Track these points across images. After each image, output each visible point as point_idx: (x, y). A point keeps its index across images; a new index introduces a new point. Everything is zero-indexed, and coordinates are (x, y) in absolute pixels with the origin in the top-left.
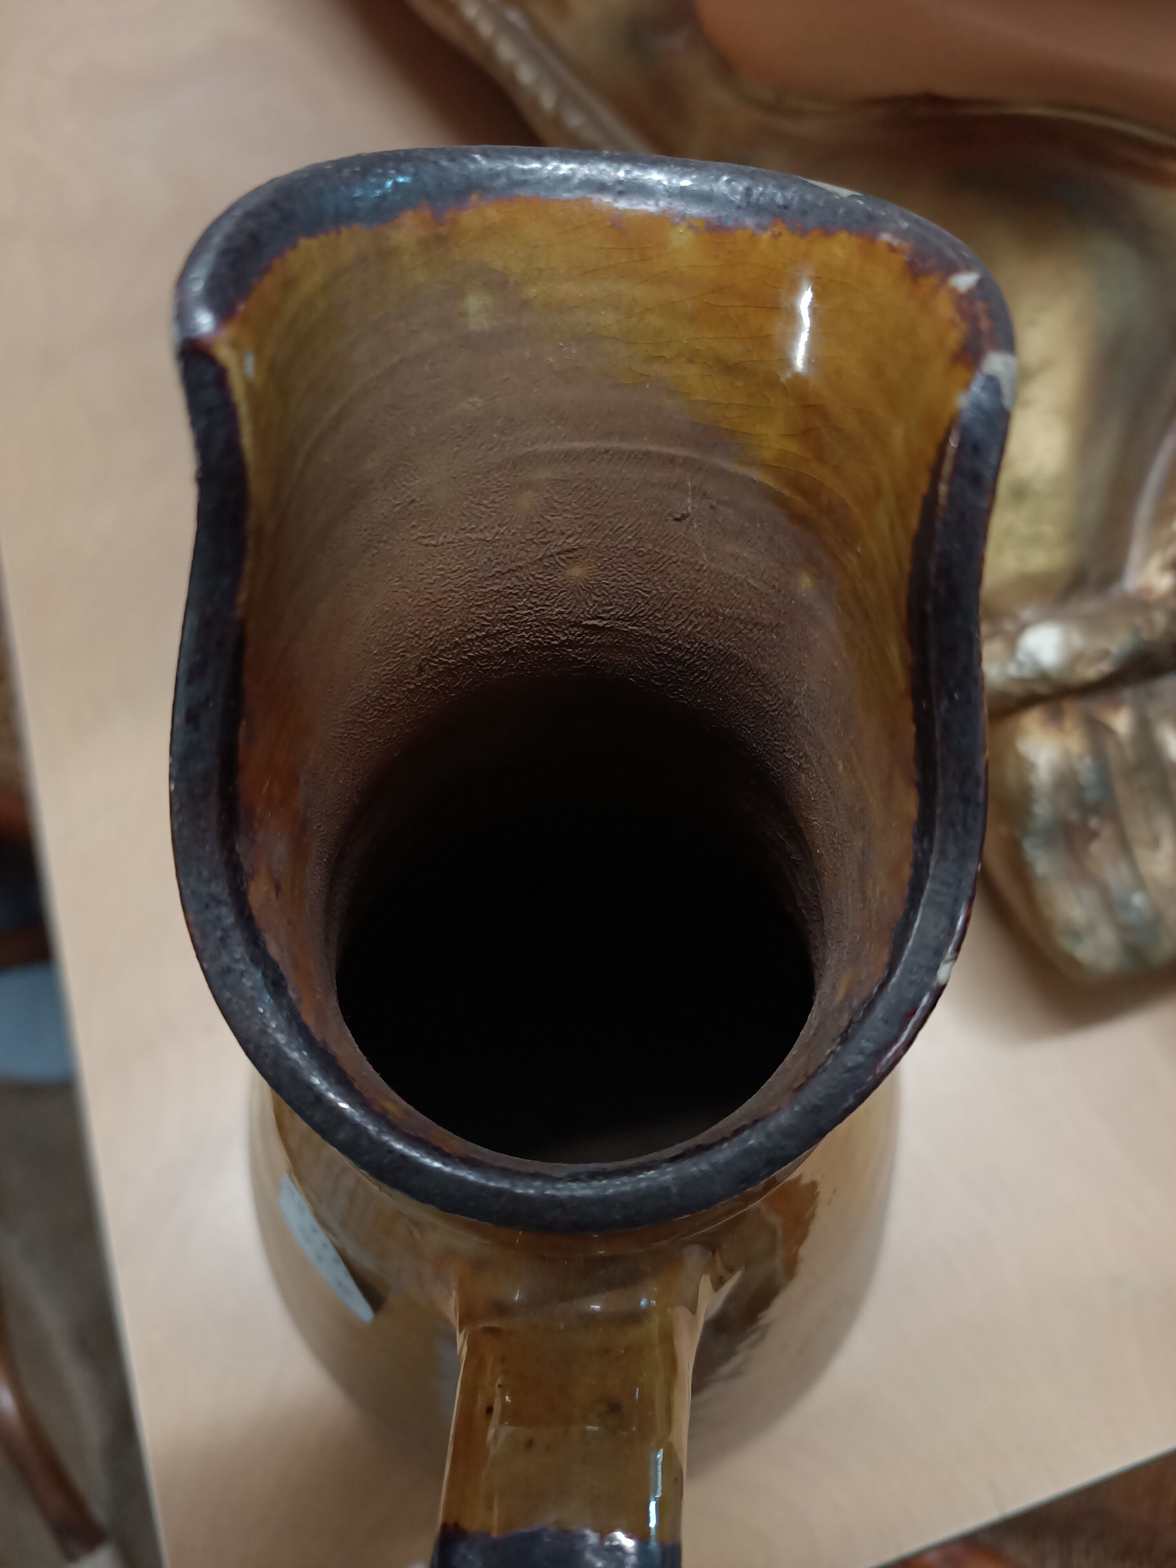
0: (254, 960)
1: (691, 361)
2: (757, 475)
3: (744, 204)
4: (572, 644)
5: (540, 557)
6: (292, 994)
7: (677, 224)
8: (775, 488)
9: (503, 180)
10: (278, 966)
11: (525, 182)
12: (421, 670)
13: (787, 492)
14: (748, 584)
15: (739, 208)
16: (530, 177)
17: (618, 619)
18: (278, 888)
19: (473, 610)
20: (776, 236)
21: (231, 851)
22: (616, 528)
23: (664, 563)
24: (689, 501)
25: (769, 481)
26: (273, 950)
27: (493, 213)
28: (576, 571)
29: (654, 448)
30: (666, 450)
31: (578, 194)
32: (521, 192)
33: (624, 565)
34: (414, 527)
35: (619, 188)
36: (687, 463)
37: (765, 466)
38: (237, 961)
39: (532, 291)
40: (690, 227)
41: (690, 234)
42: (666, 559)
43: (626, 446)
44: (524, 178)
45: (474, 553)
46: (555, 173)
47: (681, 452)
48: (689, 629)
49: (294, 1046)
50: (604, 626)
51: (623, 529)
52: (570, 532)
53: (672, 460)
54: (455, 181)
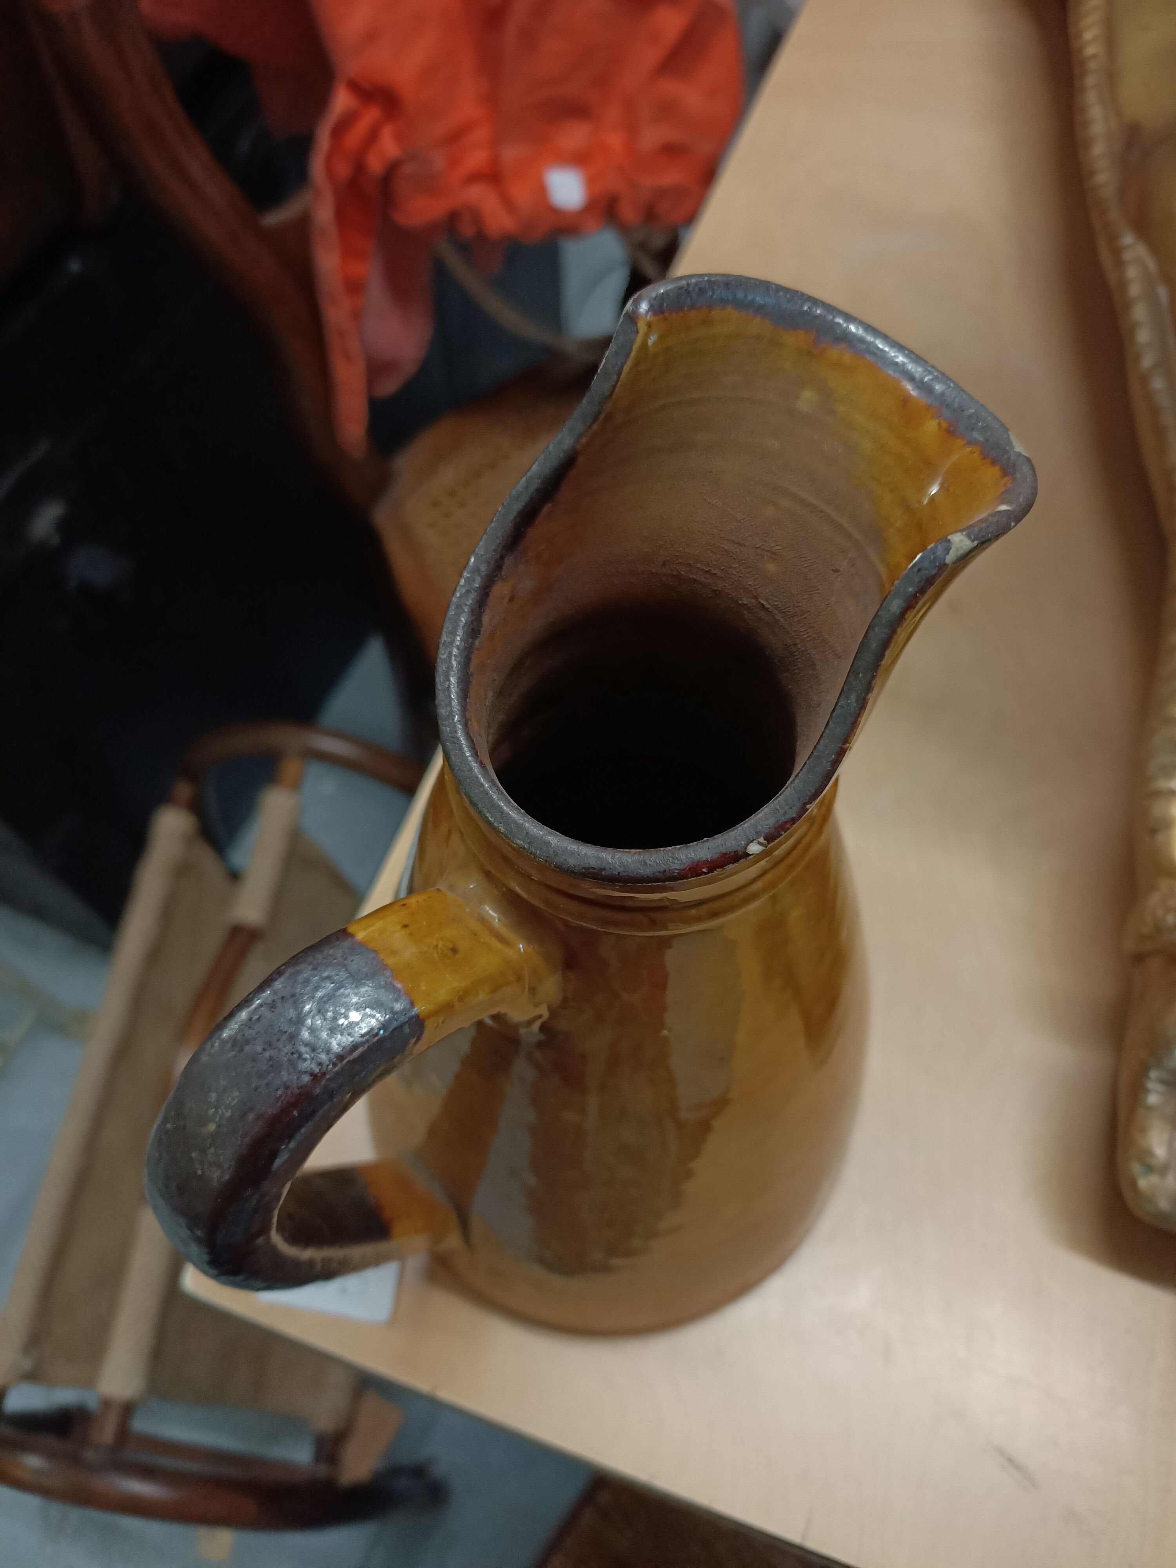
0: (472, 611)
4: (749, 609)
5: (757, 546)
6: (477, 642)
9: (864, 346)
10: (482, 627)
11: (875, 354)
12: (664, 564)
16: (879, 353)
17: (776, 609)
18: (512, 599)
19: (708, 552)
21: (502, 557)
22: (802, 556)
23: (813, 591)
24: (845, 564)
26: (486, 619)
27: (847, 358)
28: (771, 567)
29: (846, 524)
30: (851, 529)
31: (897, 375)
32: (869, 357)
33: (795, 579)
34: (703, 485)
36: (855, 542)
38: (466, 605)
39: (841, 408)
42: (815, 589)
43: (833, 515)
44: (876, 351)
45: (726, 522)
46: (893, 358)
47: (856, 534)
48: (805, 636)
49: (458, 660)
50: (767, 608)
51: (805, 559)
52: (779, 543)
53: (849, 536)
54: (838, 332)
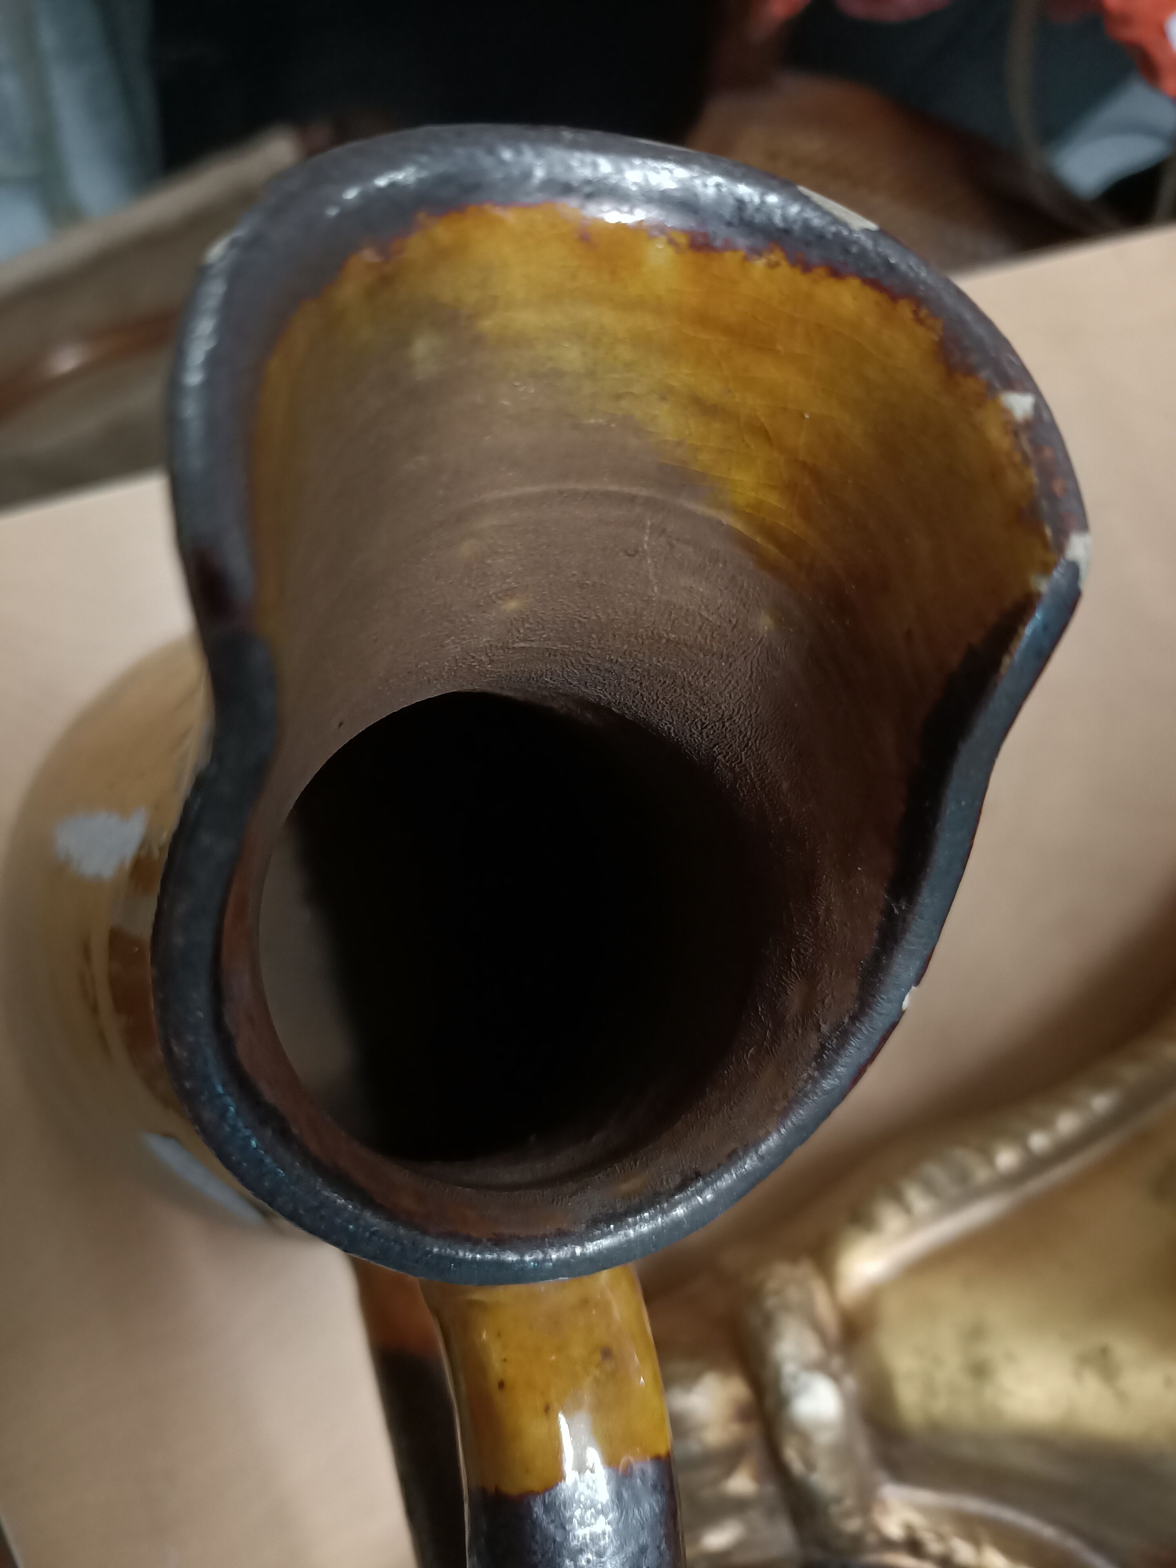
1: (663, 398)
2: (728, 519)
3: (736, 221)
7: (655, 237)
8: (745, 533)
9: (454, 188)
13: (758, 540)
14: (701, 615)
15: (729, 224)
16: (483, 180)
17: (549, 640)
20: (773, 266)
23: (609, 594)
24: (646, 539)
25: (739, 526)
27: (442, 233)
29: (613, 488)
30: (626, 489)
33: (565, 597)
35: (588, 189)
36: (649, 502)
37: (735, 510)
40: (671, 242)
41: (670, 251)
42: (611, 590)
43: (582, 487)
44: (476, 181)
47: (644, 492)
50: (531, 647)
